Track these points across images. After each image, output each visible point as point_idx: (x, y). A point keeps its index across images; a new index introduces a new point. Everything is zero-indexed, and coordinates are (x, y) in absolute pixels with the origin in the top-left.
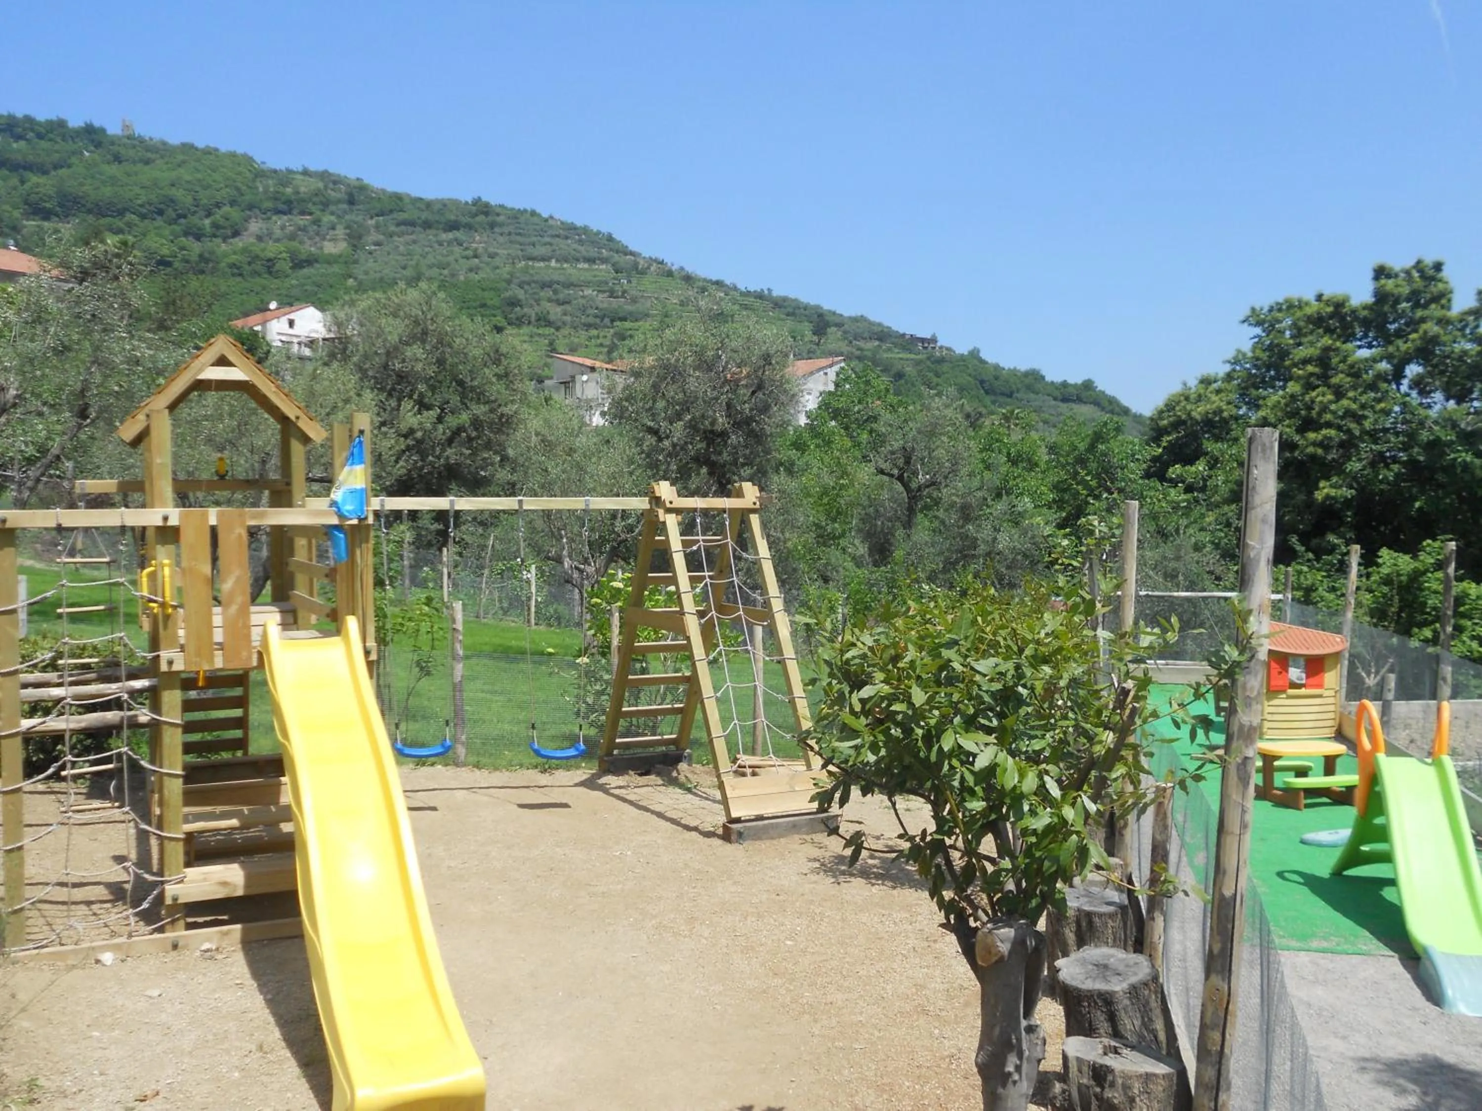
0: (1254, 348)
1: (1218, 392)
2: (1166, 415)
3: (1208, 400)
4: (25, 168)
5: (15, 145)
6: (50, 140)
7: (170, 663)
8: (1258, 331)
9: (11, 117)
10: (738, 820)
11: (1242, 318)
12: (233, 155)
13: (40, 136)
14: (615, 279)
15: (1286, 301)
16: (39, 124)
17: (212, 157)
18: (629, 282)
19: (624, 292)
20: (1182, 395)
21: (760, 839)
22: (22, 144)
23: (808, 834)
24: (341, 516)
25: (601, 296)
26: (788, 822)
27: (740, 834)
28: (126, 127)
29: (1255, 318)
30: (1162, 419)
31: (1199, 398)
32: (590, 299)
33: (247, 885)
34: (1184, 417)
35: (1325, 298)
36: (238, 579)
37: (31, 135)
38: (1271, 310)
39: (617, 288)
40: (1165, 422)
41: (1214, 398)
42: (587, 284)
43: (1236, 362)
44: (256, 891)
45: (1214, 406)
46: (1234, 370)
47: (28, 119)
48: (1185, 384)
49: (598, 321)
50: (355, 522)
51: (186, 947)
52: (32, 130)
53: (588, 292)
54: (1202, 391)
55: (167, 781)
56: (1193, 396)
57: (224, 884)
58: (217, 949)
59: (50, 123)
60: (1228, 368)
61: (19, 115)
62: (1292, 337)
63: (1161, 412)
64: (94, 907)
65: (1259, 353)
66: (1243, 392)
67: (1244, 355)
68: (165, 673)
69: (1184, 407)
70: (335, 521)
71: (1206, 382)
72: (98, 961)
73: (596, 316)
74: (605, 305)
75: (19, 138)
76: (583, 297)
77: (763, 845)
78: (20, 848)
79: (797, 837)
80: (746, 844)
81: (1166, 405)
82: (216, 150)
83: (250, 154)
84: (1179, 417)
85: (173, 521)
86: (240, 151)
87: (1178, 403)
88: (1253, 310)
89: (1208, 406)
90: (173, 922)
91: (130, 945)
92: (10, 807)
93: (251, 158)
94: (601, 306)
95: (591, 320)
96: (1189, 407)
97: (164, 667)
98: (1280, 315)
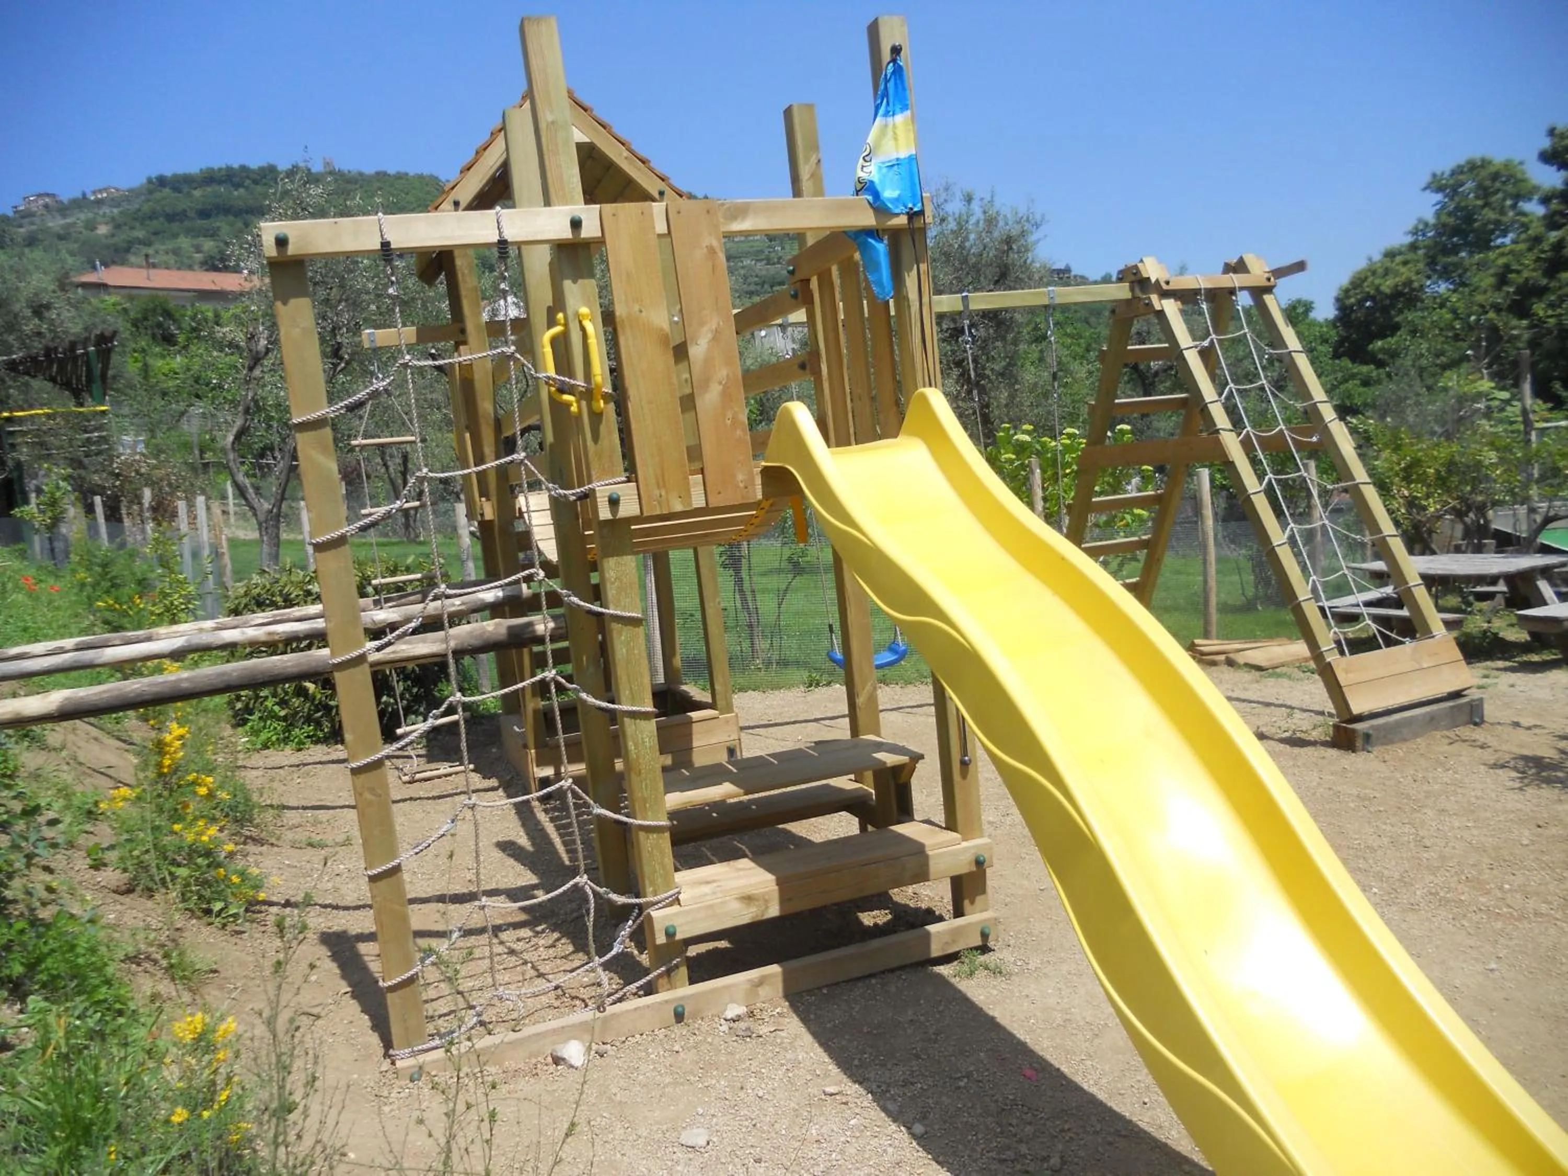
0: (1438, 214)
1: (1405, 263)
2: (1351, 293)
3: (1397, 273)
4: (247, 212)
5: (236, 193)
6: (265, 184)
7: (614, 502)
8: (1439, 197)
9: (229, 169)
10: (1360, 718)
11: (1423, 185)
12: (421, 177)
13: (256, 182)
14: (769, 247)
15: (1469, 162)
16: (253, 171)
17: (403, 181)
18: (783, 248)
19: (780, 258)
20: (1369, 270)
21: (1392, 742)
22: (242, 190)
23: (1448, 729)
24: (879, 208)
25: (759, 264)
26: (1424, 715)
27: (1367, 737)
28: (327, 164)
29: (1436, 185)
30: (1348, 297)
31: (1387, 272)
32: (749, 268)
33: (784, 899)
34: (1372, 292)
35: (1557, 132)
36: (716, 336)
37: (247, 182)
38: (1453, 173)
39: (773, 255)
40: (1353, 300)
41: (1403, 269)
42: (747, 254)
43: (1415, 232)
44: (802, 904)
45: (1404, 277)
46: (1417, 240)
47: (243, 168)
48: (1370, 259)
49: (758, 288)
50: (903, 220)
51: (698, 1015)
52: (248, 177)
53: (747, 262)
54: (1389, 264)
55: (630, 725)
56: (1380, 271)
57: (748, 899)
58: (751, 1014)
59: (262, 169)
60: (1409, 239)
61: (236, 166)
62: (1477, 197)
63: (1347, 291)
64: (504, 936)
65: (1444, 218)
66: (1432, 262)
67: (1426, 224)
68: (606, 522)
69: (1373, 283)
70: (868, 219)
71: (1390, 255)
72: (557, 1060)
73: (757, 284)
74: (764, 273)
75: (237, 186)
76: (743, 267)
77: (1400, 750)
78: (397, 869)
79: (1438, 734)
80: (1377, 750)
81: (1352, 283)
82: (407, 174)
83: (436, 174)
84: (1368, 293)
85: (590, 230)
86: (426, 172)
87: (1366, 278)
88: (1434, 175)
89: (1397, 279)
90: (668, 972)
91: (605, 1021)
92: (368, 796)
93: (437, 178)
94: (760, 274)
95: (752, 288)
96: (1377, 282)
97: (605, 513)
98: (1461, 177)
